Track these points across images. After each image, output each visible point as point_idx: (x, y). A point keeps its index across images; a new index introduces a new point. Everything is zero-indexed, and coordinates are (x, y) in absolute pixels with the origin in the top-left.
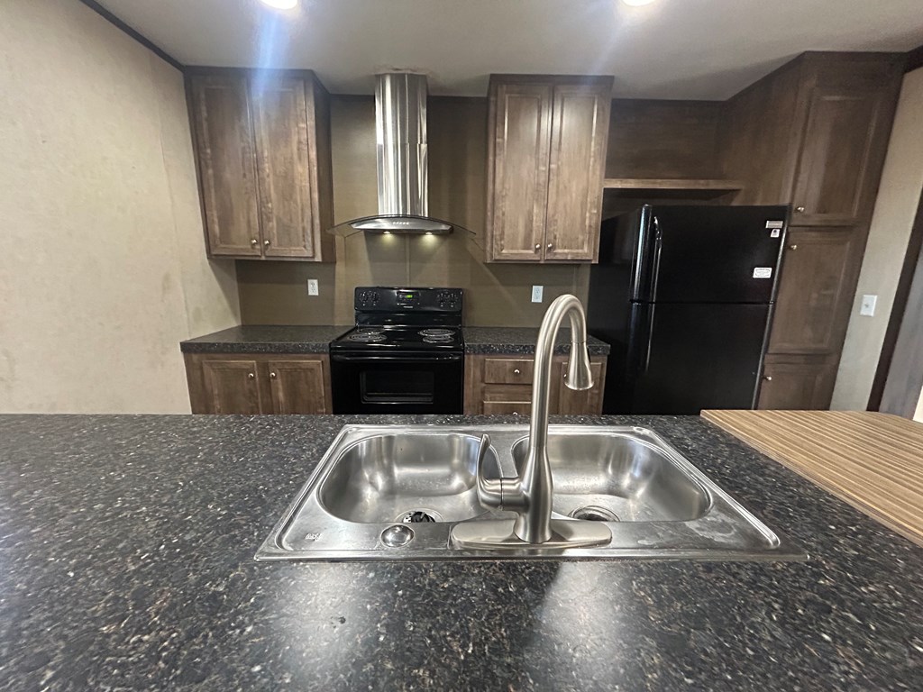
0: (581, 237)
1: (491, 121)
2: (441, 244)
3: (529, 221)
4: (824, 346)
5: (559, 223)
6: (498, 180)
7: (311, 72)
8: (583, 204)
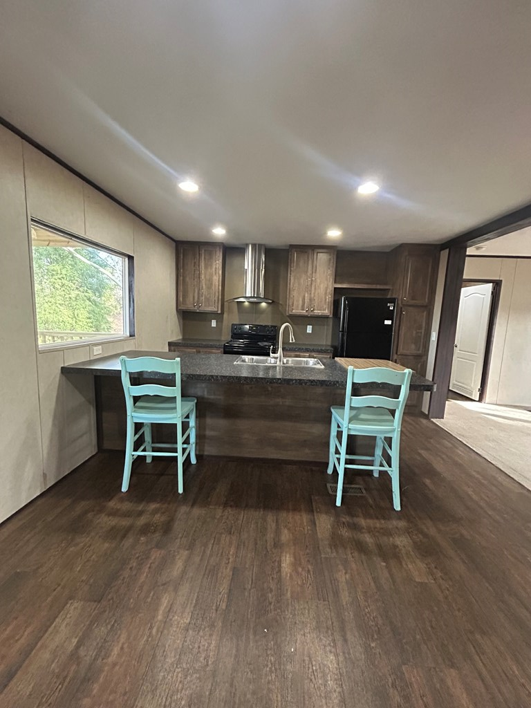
0: (325, 306)
1: (289, 261)
2: (268, 307)
3: (304, 299)
4: (420, 352)
5: (316, 300)
6: (291, 284)
7: (222, 243)
8: (326, 293)
